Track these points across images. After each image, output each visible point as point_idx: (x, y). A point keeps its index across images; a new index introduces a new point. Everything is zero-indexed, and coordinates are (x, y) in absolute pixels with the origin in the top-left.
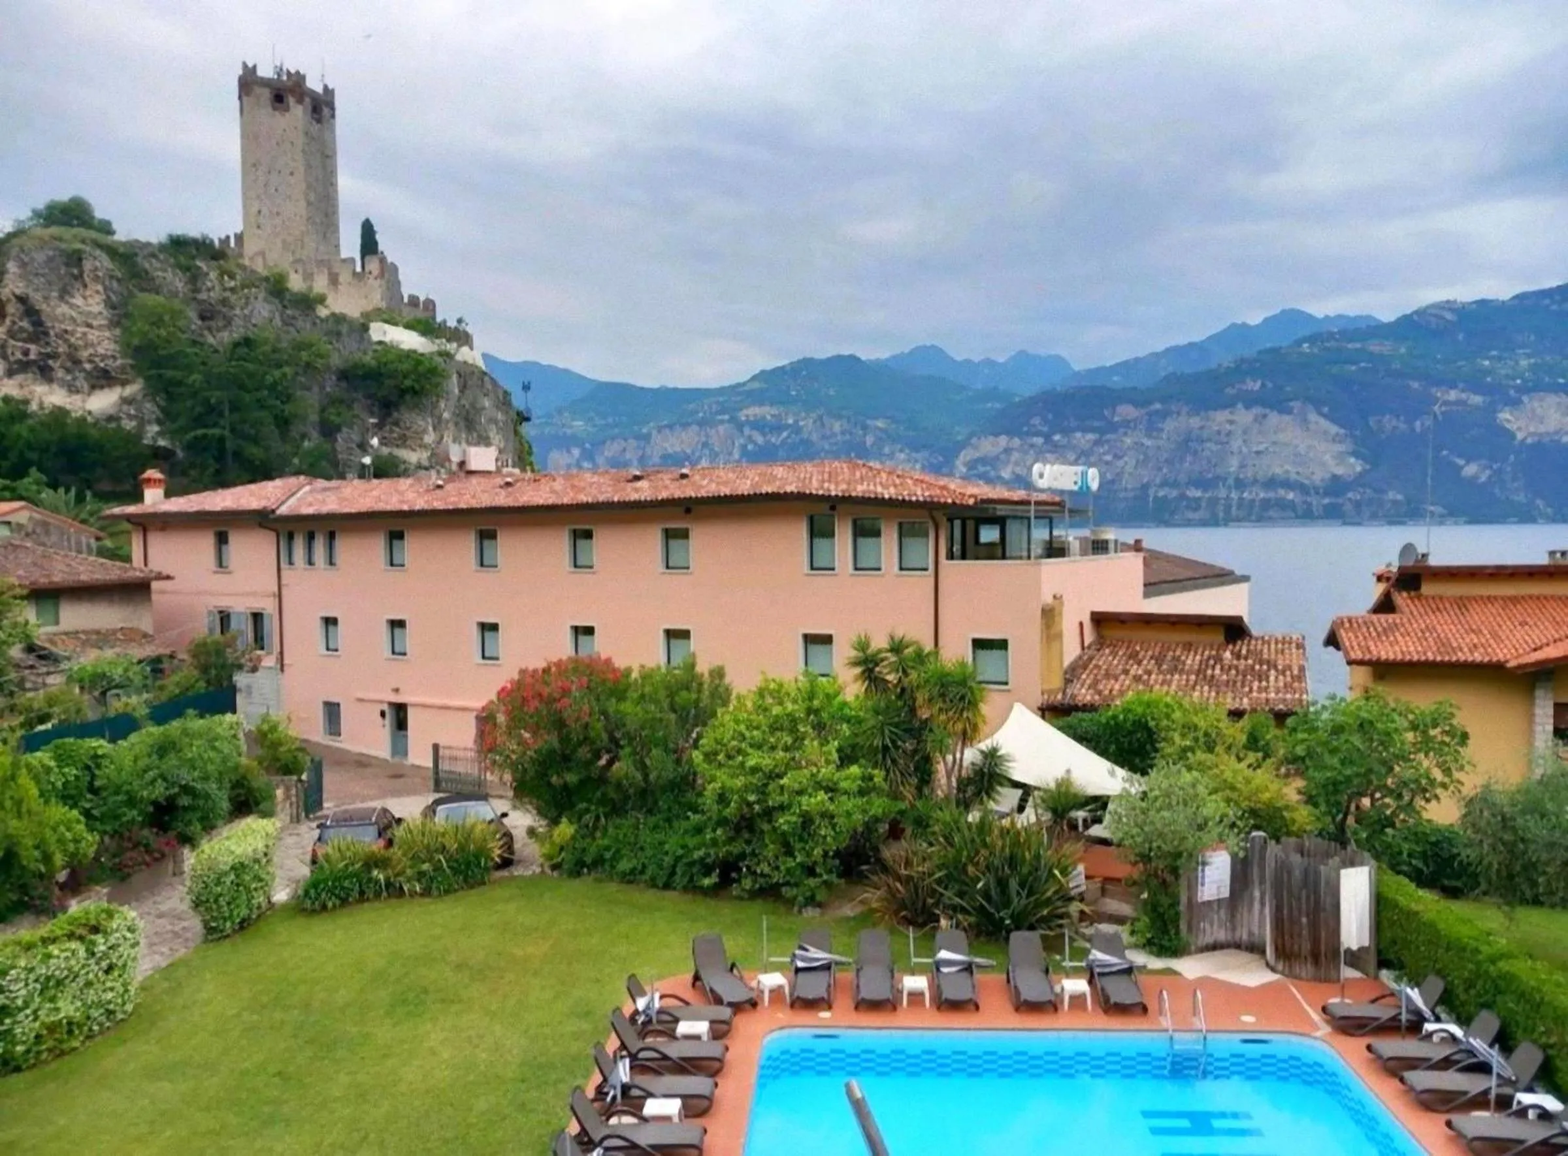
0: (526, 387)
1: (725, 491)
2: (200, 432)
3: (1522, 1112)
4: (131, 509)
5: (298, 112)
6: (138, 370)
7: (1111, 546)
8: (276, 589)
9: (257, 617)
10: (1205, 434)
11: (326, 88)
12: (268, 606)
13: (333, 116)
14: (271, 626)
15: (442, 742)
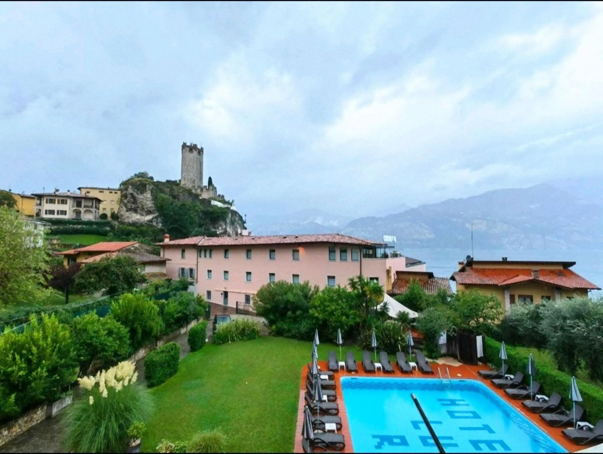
0: (246, 215)
1: (308, 241)
2: (172, 226)
3: (538, 400)
4: (161, 244)
5: (195, 153)
6: (158, 211)
7: (398, 255)
8: (196, 263)
9: (191, 270)
11: (202, 148)
12: (194, 267)
13: (203, 154)
14: (195, 272)
15: (238, 301)
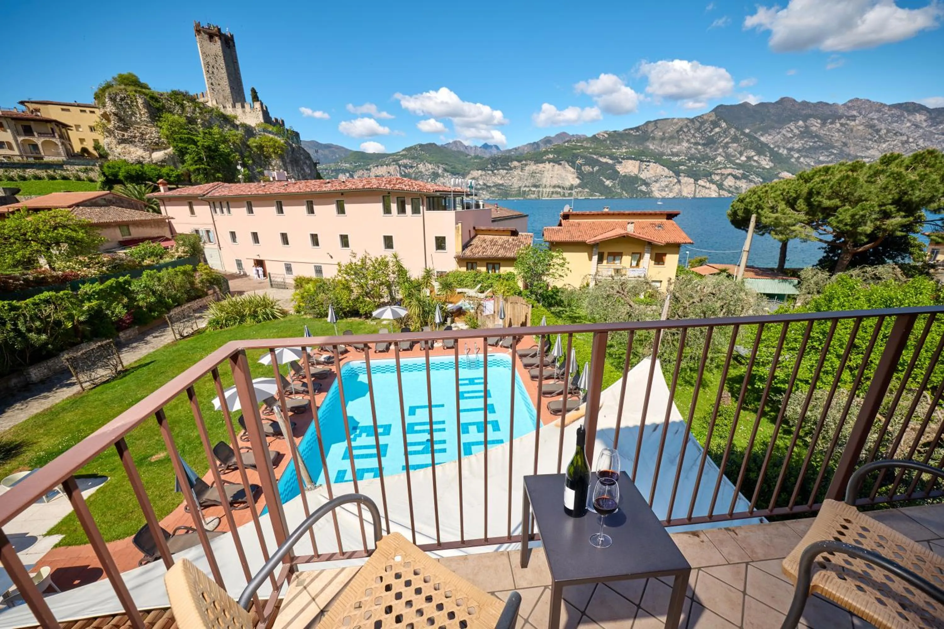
1: (354, 187)
4: (156, 194)
5: (220, 43)
6: (171, 143)
8: (212, 222)
9: (208, 232)
10: (537, 171)
11: (230, 34)
12: (211, 228)
14: (213, 235)
